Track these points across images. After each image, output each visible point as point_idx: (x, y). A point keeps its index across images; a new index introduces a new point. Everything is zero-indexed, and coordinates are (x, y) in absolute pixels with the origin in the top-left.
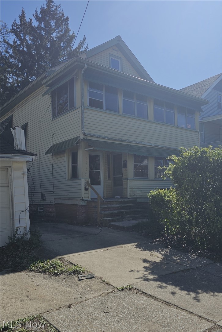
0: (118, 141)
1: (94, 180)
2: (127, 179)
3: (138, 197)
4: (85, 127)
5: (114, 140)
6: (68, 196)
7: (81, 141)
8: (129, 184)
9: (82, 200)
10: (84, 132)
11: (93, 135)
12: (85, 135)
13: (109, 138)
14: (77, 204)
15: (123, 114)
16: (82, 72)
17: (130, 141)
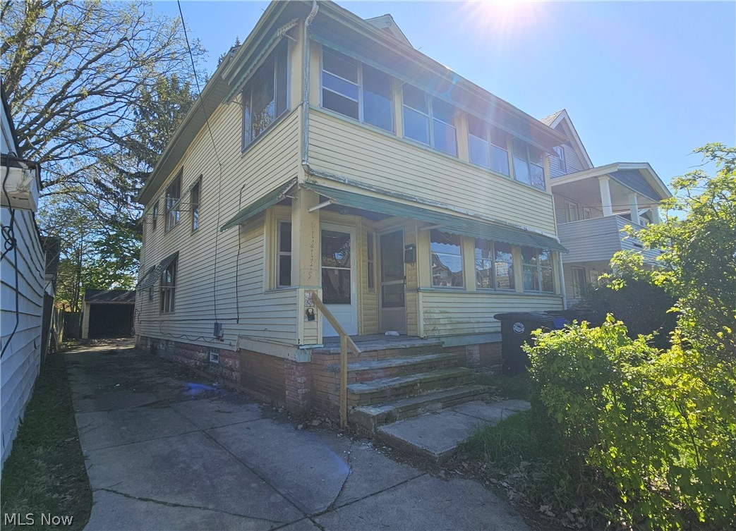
0: (393, 196)
1: (335, 291)
2: (418, 290)
3: (443, 333)
4: (310, 154)
5: (385, 194)
6: (266, 334)
7: (299, 188)
8: (421, 302)
9: (298, 346)
10: (308, 166)
11: (331, 176)
12: (312, 175)
13: (372, 188)
14: (286, 356)
15: (404, 138)
16: (306, 22)
17: (422, 200)
